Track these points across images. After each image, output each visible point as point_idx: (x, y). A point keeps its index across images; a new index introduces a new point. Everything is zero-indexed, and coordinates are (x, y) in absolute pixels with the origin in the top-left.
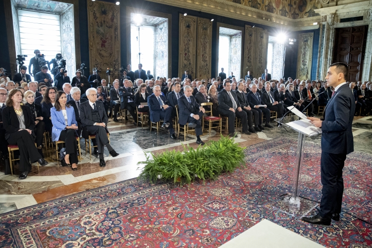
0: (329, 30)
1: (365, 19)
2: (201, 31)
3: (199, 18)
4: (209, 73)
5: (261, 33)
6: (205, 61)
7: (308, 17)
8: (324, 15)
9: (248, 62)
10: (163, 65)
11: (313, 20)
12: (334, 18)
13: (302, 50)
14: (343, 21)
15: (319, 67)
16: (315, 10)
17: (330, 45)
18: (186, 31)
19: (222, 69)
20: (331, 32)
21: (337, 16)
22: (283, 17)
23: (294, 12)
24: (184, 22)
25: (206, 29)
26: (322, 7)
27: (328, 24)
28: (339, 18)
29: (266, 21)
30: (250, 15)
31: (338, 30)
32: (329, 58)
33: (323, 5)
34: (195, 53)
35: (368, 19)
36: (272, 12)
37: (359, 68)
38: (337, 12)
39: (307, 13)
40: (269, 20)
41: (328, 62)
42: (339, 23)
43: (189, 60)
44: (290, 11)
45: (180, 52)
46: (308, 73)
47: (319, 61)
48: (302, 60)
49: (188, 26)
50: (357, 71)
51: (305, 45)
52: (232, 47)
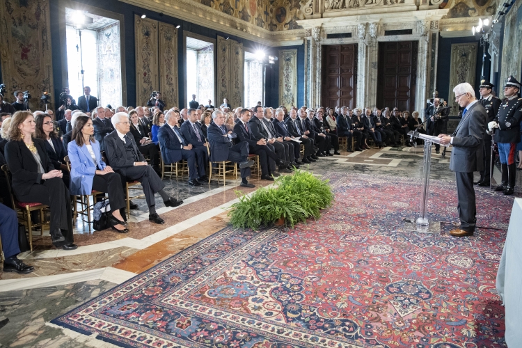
0: (315, 46)
1: (353, 37)
2: (164, 41)
3: (160, 23)
4: (176, 102)
5: (237, 48)
6: (170, 84)
7: (289, 29)
8: (308, 28)
9: (223, 86)
10: (113, 91)
11: (295, 34)
12: (320, 33)
13: (285, 72)
14: (330, 36)
15: (306, 93)
16: (297, 22)
17: (318, 66)
18: (145, 40)
19: (194, 96)
20: (318, 50)
21: (323, 31)
22: (259, 28)
23: (271, 22)
24: (141, 27)
25: (169, 39)
26: (305, 19)
27: (313, 39)
28: (326, 33)
29: (241, 32)
30: (222, 23)
31: (325, 47)
32: (317, 81)
33: (306, 17)
34: (157, 73)
35: (357, 37)
36: (248, 21)
37: (352, 93)
38: (323, 26)
39: (286, 24)
40: (244, 30)
41: (317, 86)
42: (326, 38)
43: (150, 83)
44: (267, 21)
45: (137, 71)
46: (293, 101)
47: (306, 85)
48: (284, 84)
49: (147, 34)
50: (350, 98)
51: (288, 65)
52: (201, 65)
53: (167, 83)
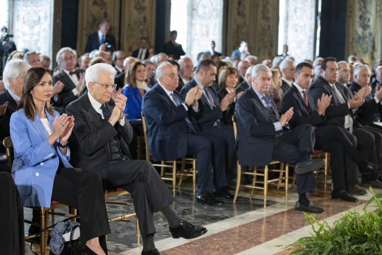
6: (140, 8)
9: (239, 14)
10: (36, 19)
46: (374, 48)
48: (358, 13)
53: (135, 7)
